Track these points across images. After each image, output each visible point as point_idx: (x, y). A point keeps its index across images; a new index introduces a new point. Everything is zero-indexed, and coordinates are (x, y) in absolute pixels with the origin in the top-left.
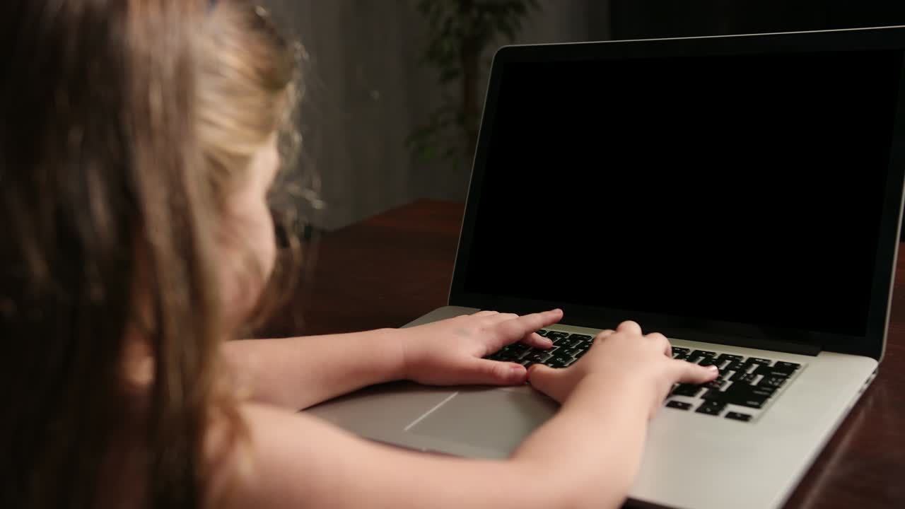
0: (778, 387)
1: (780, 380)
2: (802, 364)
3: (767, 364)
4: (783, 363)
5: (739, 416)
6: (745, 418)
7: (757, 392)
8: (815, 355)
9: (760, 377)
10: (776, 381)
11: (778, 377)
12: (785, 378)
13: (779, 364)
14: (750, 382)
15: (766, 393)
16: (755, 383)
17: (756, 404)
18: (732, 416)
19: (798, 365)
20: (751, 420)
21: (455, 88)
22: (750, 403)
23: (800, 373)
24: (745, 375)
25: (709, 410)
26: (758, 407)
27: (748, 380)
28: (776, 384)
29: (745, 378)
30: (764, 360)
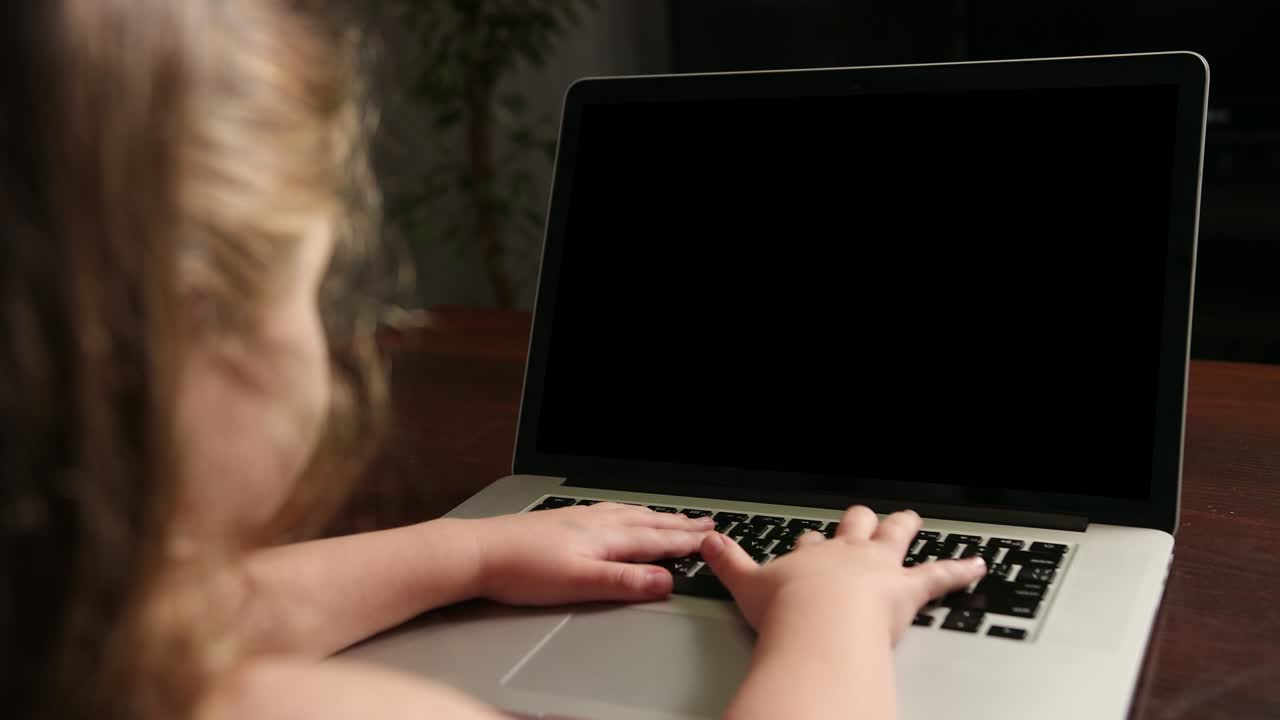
0: (1047, 583)
1: (1047, 572)
2: (1070, 544)
3: (1019, 547)
4: (1041, 545)
5: (1008, 631)
6: (1018, 635)
7: (1021, 593)
8: (1083, 530)
9: (1016, 568)
10: (1042, 573)
11: (1043, 567)
12: (1054, 567)
13: (1036, 546)
14: (1005, 577)
15: (1035, 594)
16: (1012, 577)
17: (1026, 610)
18: (996, 631)
19: (1064, 547)
20: (1028, 638)
21: (456, 137)
22: (1016, 610)
23: (1072, 558)
24: (994, 566)
25: (961, 625)
26: (1030, 616)
27: (1000, 573)
28: (1044, 578)
29: (995, 570)
30: (1014, 541)
